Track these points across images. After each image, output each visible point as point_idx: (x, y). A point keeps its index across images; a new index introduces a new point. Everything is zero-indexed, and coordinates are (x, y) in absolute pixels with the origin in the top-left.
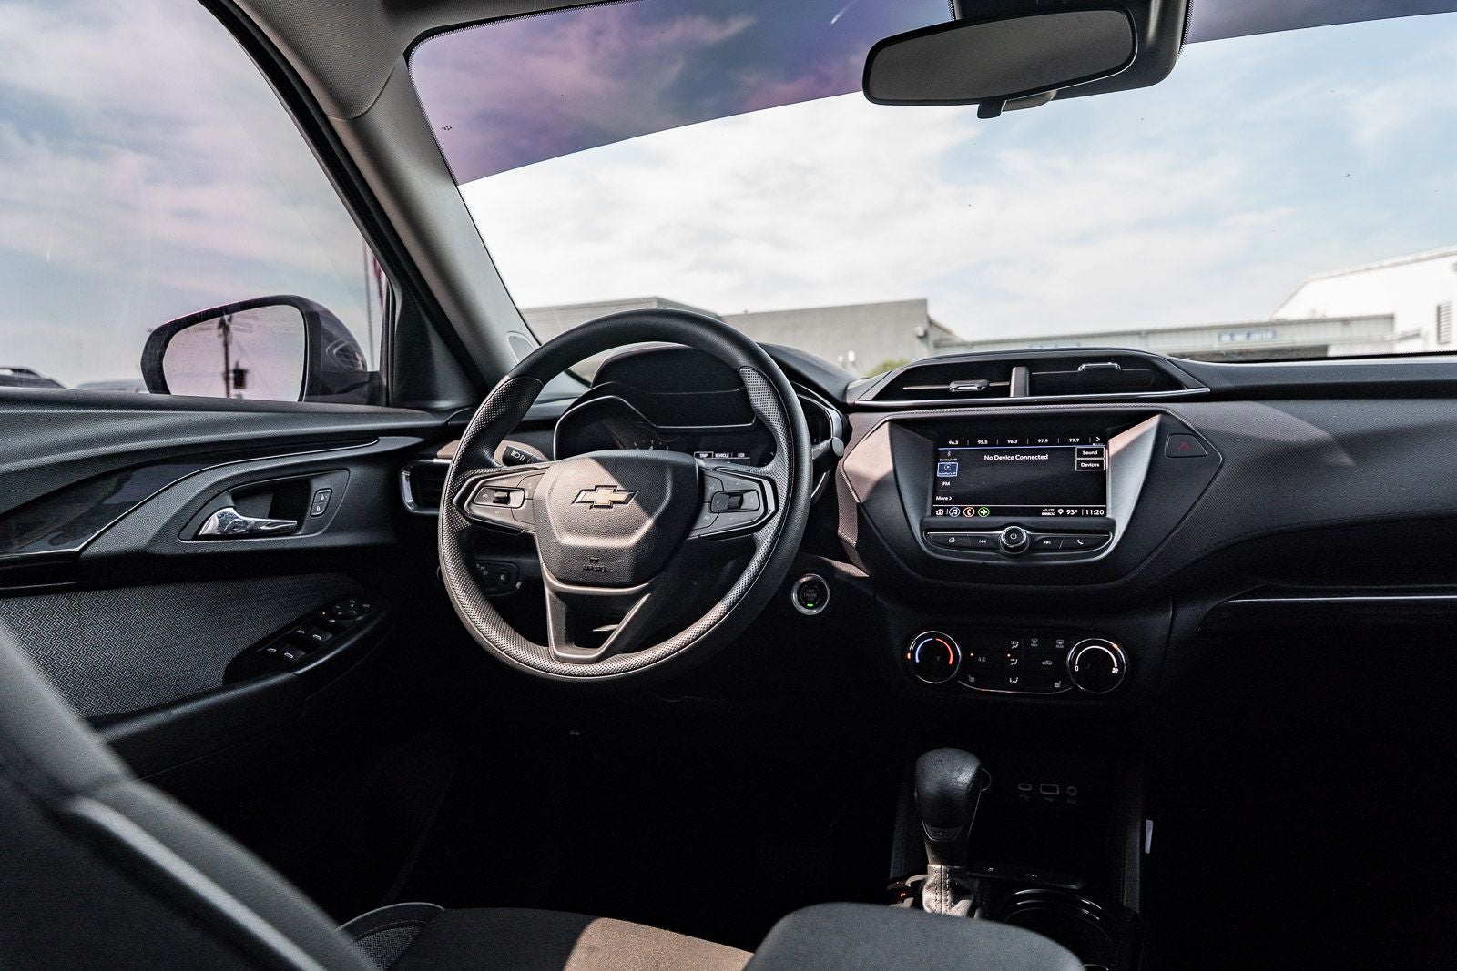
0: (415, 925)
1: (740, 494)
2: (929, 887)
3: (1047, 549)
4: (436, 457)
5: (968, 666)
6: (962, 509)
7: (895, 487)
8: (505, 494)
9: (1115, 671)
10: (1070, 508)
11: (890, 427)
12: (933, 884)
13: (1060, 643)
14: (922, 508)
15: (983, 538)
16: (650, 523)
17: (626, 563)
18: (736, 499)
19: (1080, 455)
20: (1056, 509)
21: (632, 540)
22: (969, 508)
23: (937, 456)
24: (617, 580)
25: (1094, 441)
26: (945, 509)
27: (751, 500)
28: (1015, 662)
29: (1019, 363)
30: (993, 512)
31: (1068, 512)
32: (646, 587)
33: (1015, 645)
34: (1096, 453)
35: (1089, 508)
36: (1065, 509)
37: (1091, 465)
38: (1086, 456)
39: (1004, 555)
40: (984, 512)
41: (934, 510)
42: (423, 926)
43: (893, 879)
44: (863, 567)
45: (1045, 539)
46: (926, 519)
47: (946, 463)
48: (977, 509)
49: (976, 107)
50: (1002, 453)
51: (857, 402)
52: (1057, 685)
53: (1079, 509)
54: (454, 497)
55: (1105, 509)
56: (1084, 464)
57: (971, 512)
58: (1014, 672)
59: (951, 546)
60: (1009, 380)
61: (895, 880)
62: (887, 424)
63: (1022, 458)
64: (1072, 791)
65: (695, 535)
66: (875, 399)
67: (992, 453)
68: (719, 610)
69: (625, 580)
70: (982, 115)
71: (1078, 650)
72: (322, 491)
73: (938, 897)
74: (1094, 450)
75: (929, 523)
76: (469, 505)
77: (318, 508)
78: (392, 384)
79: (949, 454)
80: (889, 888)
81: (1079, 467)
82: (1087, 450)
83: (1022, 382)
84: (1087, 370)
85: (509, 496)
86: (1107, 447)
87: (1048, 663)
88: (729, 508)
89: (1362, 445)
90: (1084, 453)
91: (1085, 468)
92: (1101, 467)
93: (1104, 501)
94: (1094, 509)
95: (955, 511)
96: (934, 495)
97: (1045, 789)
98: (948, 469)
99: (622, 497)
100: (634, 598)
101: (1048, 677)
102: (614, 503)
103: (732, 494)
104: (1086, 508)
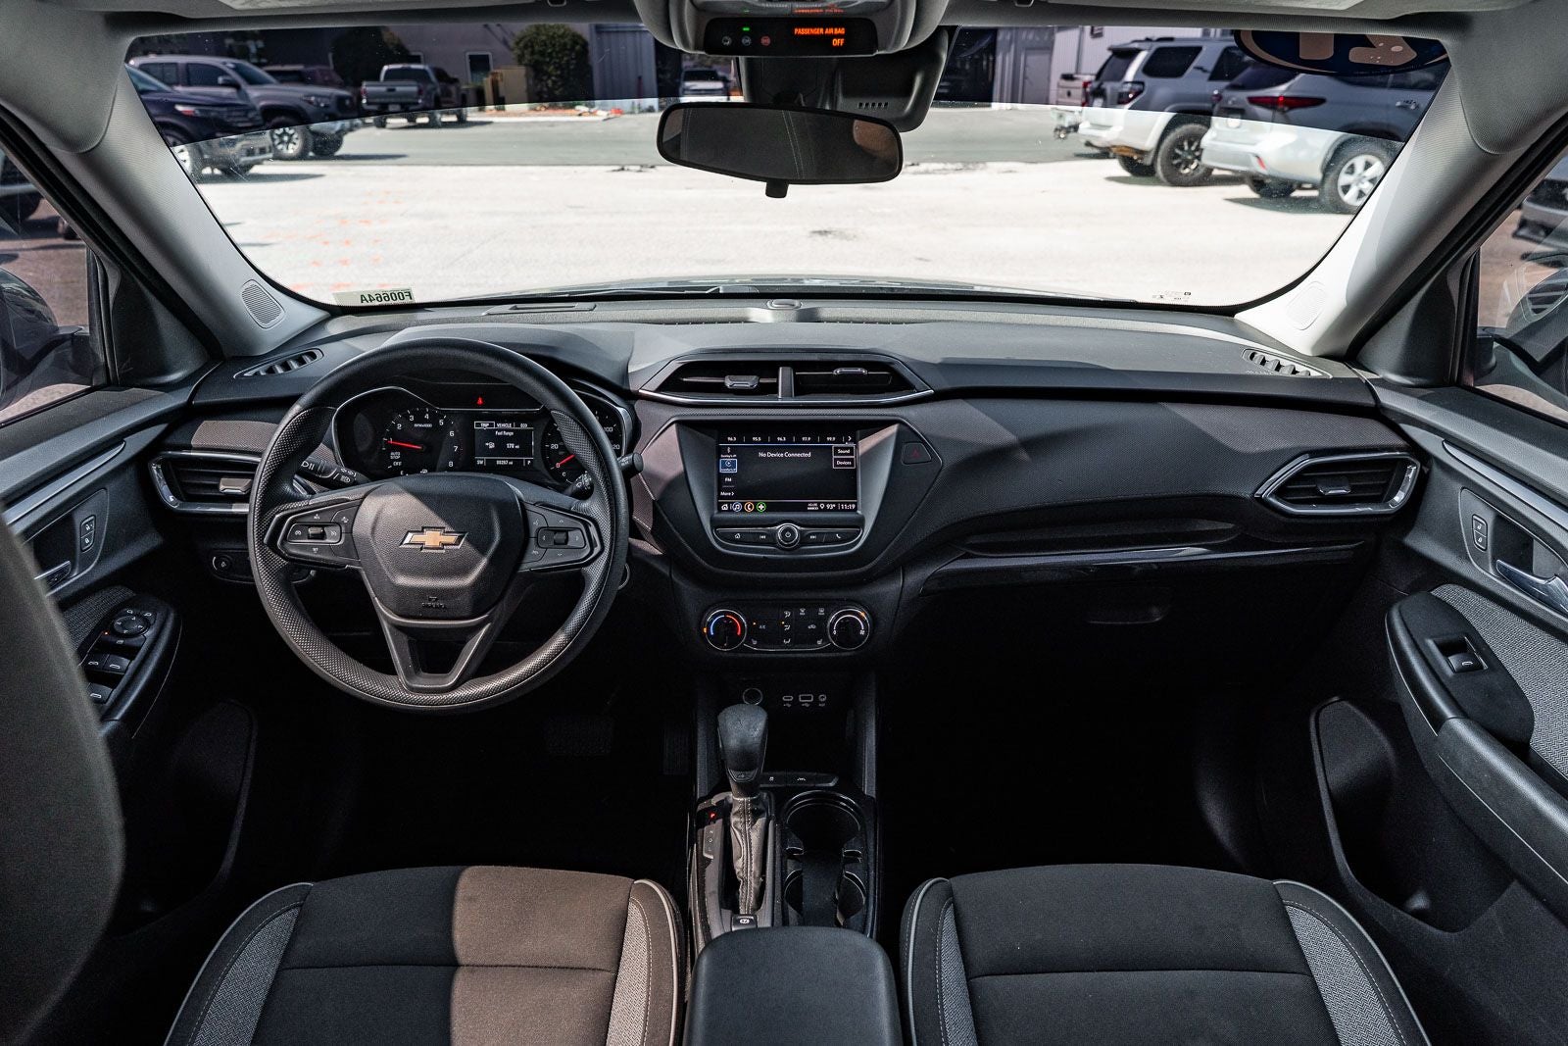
0: (294, 907)
1: (566, 531)
2: (735, 814)
3: (814, 543)
4: (190, 448)
5: (753, 632)
6: (743, 504)
7: (685, 485)
8: (319, 530)
9: (862, 633)
10: (830, 503)
11: (677, 426)
12: (738, 812)
13: (822, 611)
14: (710, 507)
15: (763, 534)
16: (484, 562)
17: (465, 601)
18: (561, 537)
19: (836, 453)
20: (819, 504)
21: (468, 580)
22: (749, 503)
23: (720, 451)
24: (457, 614)
25: (846, 440)
26: (729, 504)
27: (576, 538)
28: (788, 628)
29: (785, 363)
30: (770, 508)
31: (828, 506)
32: (486, 618)
33: (788, 614)
34: (848, 451)
35: (844, 503)
36: (826, 503)
37: (844, 463)
38: (842, 454)
39: (783, 549)
40: (761, 507)
41: (720, 505)
42: (301, 906)
43: (701, 798)
44: (655, 543)
45: (813, 534)
46: (716, 516)
47: (728, 458)
48: (755, 504)
49: (764, 185)
50: (773, 450)
51: (640, 391)
52: (819, 642)
53: (836, 503)
54: (264, 536)
55: (856, 503)
56: (839, 463)
57: (751, 507)
58: (787, 635)
59: (737, 541)
60: (777, 377)
61: (702, 799)
62: (674, 426)
63: (790, 455)
64: (823, 698)
65: (525, 567)
66: (658, 390)
67: (765, 450)
68: (560, 639)
69: (466, 614)
70: (770, 193)
71: (838, 617)
72: (87, 524)
73: (742, 820)
74: (846, 448)
75: (719, 520)
76: (282, 543)
77: (87, 541)
78: (113, 361)
79: (729, 449)
80: (699, 808)
81: (836, 465)
82: (842, 448)
83: (787, 382)
84: (842, 375)
85: (324, 532)
86: (857, 447)
87: (812, 627)
88: (555, 543)
89: (1038, 445)
90: (840, 451)
91: (840, 466)
92: (852, 465)
93: (855, 496)
94: (848, 504)
95: (738, 507)
96: (719, 491)
97: (802, 698)
98: (729, 465)
99: (452, 539)
100: (475, 629)
101: (812, 638)
102: (443, 545)
103: (557, 531)
104: (841, 503)
